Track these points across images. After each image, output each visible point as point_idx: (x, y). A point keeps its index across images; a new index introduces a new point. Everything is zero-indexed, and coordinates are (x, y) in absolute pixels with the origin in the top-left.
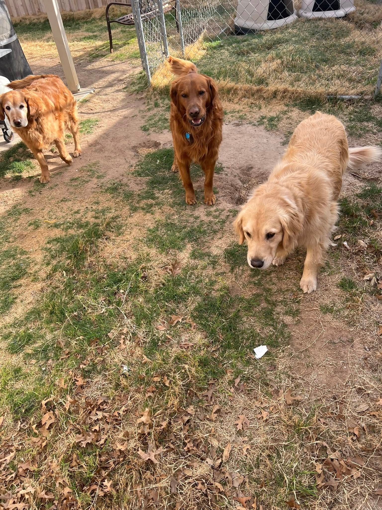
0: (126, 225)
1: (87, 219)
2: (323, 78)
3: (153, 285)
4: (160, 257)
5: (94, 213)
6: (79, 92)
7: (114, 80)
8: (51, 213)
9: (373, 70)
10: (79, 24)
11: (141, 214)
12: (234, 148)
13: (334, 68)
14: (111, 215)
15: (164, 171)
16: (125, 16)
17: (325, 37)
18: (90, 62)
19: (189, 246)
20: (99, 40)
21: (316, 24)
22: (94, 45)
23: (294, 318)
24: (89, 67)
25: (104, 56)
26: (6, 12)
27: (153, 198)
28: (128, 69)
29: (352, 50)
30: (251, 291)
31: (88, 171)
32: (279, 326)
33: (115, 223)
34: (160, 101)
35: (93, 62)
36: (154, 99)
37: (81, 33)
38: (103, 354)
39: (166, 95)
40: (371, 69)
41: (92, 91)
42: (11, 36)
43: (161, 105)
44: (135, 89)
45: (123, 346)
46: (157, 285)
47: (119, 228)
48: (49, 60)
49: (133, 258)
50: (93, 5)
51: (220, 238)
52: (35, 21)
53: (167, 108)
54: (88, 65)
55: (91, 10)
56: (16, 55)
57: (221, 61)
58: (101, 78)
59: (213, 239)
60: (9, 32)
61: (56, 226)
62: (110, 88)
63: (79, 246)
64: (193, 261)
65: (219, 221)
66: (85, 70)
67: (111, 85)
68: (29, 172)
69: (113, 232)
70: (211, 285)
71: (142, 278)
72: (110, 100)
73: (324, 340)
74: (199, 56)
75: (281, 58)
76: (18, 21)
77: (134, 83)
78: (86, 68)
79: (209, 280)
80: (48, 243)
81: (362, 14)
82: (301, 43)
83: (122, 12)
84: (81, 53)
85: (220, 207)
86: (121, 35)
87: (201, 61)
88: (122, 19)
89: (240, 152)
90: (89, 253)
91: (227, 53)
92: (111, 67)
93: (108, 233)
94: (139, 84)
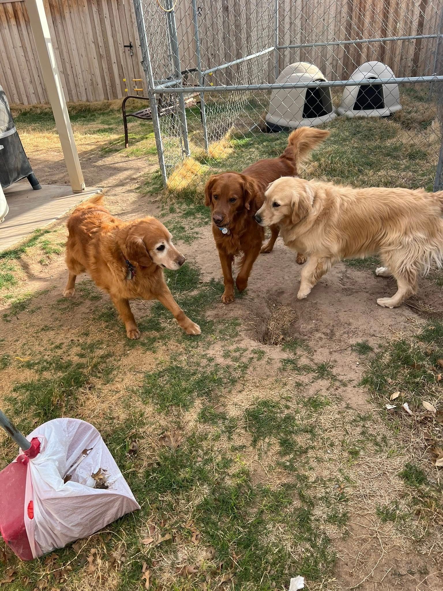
0: (118, 368)
1: (69, 358)
2: (367, 184)
3: (145, 464)
4: (158, 417)
5: (79, 348)
6: (83, 191)
7: (127, 179)
8: (26, 347)
9: (425, 177)
10: (94, 115)
11: (139, 352)
12: (262, 266)
13: (380, 173)
14: (101, 352)
15: (175, 293)
16: (144, 110)
17: (369, 137)
18: (102, 157)
19: (198, 403)
20: (115, 133)
21: (358, 123)
22: (108, 138)
23: (340, 527)
24: (100, 163)
25: (119, 150)
26: (6, 103)
27: (158, 330)
28: (143, 166)
29: (400, 154)
30: (280, 479)
31: (81, 290)
32: (319, 542)
33: (104, 365)
34: (176, 206)
35: (105, 157)
36: (169, 203)
37: (96, 125)
38: (62, 581)
39: (183, 198)
40: (423, 175)
41: (99, 191)
42: (8, 129)
43: (178, 210)
44: (149, 190)
45: (92, 568)
46: (150, 465)
47: (108, 372)
48: (56, 153)
49: (121, 418)
50: (112, 96)
51: (240, 392)
52: (46, 111)
53: (184, 214)
54: (98, 160)
55: (110, 101)
56: (14, 151)
57: (250, 161)
58: (111, 175)
59: (230, 392)
60: (6, 125)
61: (29, 366)
62: (121, 188)
63: (53, 398)
64: (202, 427)
65: (239, 366)
66: (95, 166)
67: (121, 184)
68: (8, 289)
69: (100, 378)
70: (225, 466)
71: (130, 451)
72: (119, 201)
73: (385, 568)
74: (226, 155)
75: (318, 160)
76: (28, 110)
77: (149, 183)
78: (96, 164)
79: (223, 458)
80: (15, 390)
81: (409, 113)
82: (341, 144)
83: (143, 104)
84: (93, 147)
85: (242, 345)
86: (140, 128)
87: (227, 161)
88: (140, 113)
89: (269, 272)
90: (64, 409)
91: (256, 152)
92: (124, 164)
93: (93, 379)
94: (154, 184)
